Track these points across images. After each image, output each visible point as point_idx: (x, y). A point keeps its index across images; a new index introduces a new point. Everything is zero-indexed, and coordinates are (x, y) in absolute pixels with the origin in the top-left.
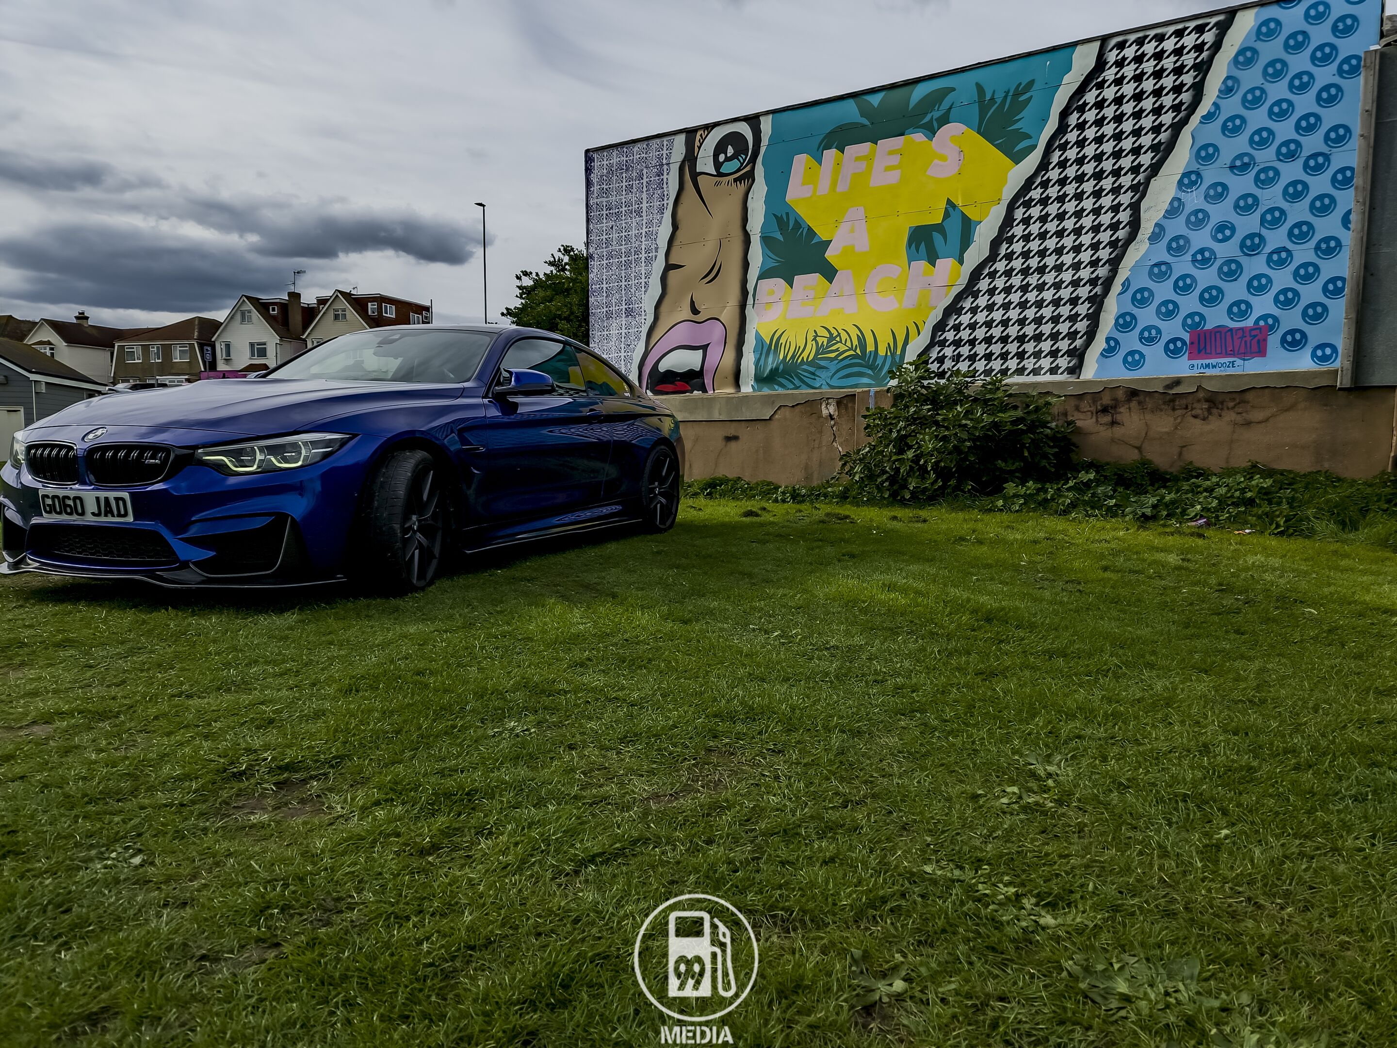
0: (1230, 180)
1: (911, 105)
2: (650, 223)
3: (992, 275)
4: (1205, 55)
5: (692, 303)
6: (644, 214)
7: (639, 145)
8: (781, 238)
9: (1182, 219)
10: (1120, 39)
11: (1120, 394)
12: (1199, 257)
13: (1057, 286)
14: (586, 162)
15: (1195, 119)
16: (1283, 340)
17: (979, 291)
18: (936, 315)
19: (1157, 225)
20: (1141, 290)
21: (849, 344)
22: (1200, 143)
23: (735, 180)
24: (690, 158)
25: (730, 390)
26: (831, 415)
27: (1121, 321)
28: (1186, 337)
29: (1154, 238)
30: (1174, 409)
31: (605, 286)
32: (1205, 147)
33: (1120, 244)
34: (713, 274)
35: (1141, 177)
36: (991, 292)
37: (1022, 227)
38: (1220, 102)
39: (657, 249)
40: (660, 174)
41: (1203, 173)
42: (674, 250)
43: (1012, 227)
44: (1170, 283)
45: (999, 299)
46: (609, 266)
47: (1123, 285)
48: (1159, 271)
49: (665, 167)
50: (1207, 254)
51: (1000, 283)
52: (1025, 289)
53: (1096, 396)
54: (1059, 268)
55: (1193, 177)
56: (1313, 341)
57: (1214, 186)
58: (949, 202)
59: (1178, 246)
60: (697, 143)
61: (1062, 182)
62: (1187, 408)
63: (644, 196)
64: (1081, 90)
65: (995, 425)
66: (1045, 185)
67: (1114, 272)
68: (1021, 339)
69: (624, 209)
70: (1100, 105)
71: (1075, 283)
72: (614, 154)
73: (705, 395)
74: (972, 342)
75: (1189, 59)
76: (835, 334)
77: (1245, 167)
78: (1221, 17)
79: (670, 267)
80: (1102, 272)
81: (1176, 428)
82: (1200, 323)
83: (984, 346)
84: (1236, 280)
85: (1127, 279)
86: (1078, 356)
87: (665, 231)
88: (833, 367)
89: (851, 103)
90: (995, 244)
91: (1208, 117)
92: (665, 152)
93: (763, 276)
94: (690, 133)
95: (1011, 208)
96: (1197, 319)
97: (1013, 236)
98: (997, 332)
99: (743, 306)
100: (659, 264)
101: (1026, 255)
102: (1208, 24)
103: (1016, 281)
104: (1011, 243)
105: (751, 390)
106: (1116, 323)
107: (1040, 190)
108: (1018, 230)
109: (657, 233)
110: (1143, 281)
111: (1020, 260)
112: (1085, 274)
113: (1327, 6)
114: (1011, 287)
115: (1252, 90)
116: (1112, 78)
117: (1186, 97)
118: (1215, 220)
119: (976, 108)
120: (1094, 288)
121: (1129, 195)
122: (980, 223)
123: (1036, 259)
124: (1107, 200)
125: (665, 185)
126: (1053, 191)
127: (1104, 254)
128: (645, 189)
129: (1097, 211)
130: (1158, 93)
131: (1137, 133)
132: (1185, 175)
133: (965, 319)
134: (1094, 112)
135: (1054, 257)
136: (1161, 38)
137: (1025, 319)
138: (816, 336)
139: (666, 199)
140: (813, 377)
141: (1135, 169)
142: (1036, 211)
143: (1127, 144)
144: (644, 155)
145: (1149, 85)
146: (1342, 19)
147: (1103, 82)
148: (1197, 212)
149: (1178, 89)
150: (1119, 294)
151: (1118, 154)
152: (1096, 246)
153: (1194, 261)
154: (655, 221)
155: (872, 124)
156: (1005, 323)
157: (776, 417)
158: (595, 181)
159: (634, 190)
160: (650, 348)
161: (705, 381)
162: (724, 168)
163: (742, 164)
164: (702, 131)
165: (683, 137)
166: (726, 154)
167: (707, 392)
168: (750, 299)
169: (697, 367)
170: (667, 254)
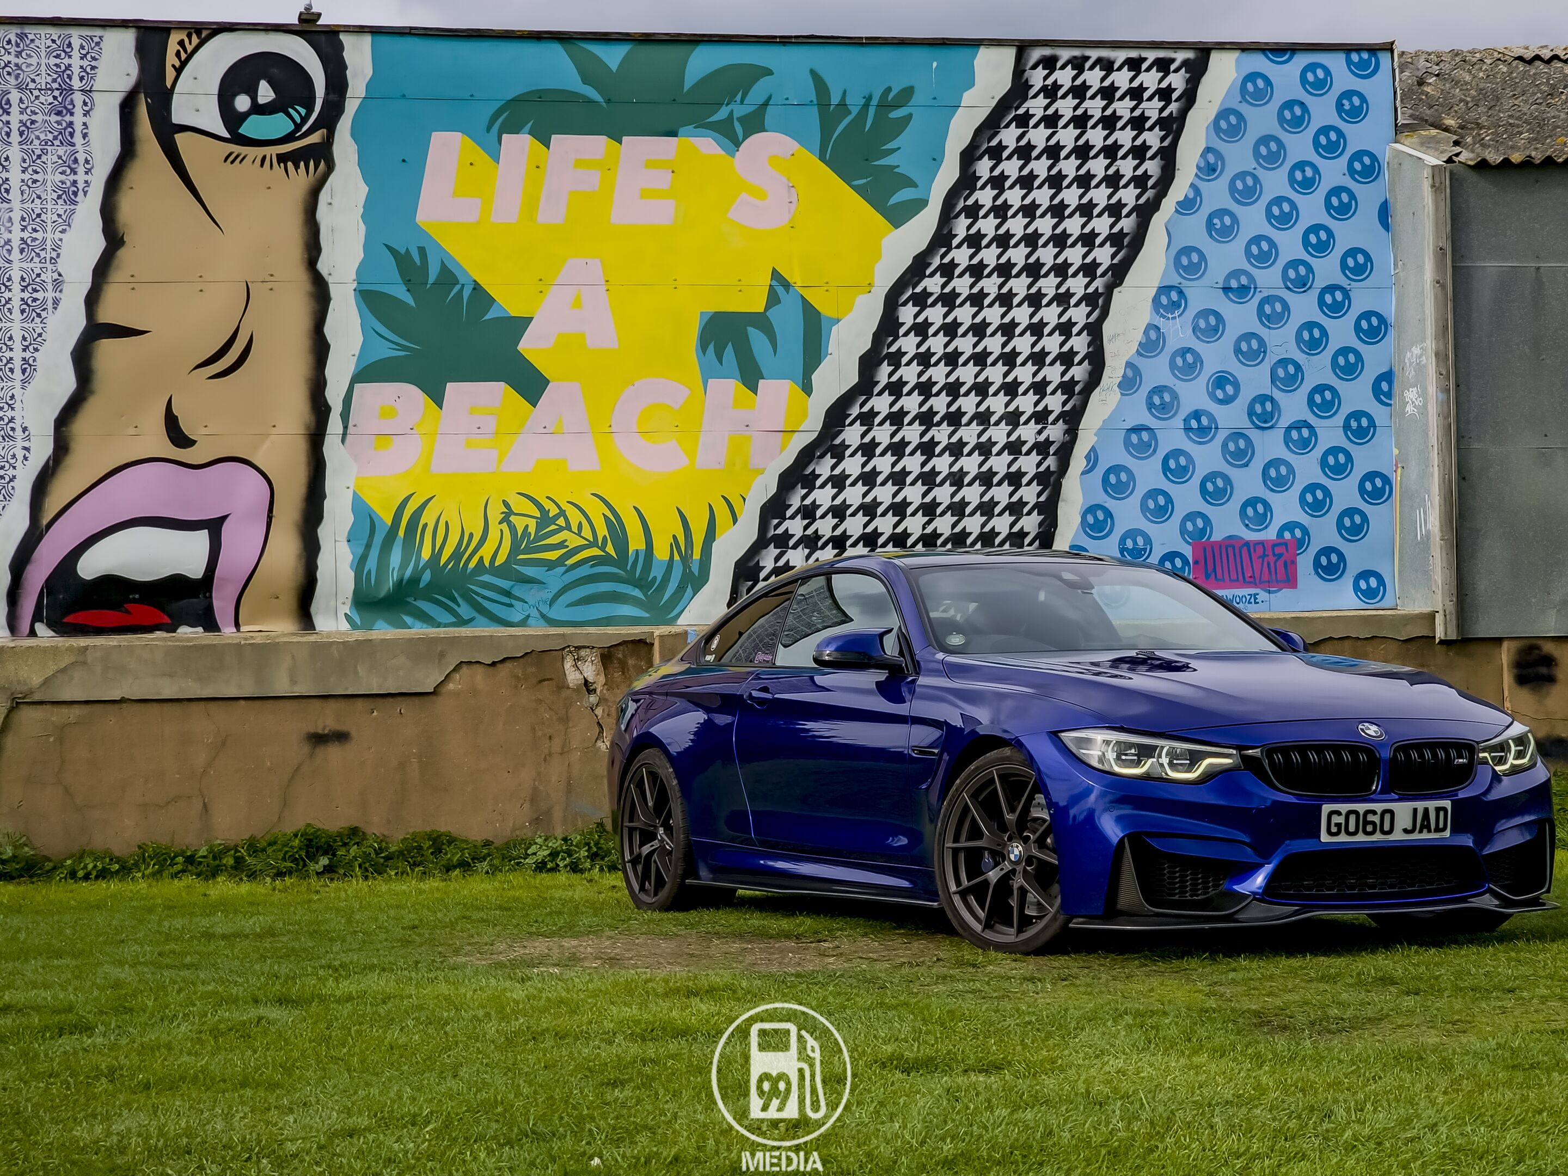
0: (1226, 307)
1: (689, 82)
2: (33, 220)
3: (868, 419)
4: (1174, 107)
6: (15, 195)
8: (409, 299)
9: (1164, 359)
10: (1047, 52)
12: (1194, 424)
13: (985, 449)
15: (1169, 205)
16: (1317, 564)
17: (845, 446)
18: (764, 487)
19: (1129, 364)
20: (1115, 469)
21: (587, 534)
22: (1177, 246)
23: (282, 158)
26: (587, 683)
27: (1090, 519)
28: (1188, 551)
29: (1128, 384)
32: (1187, 251)
33: (1077, 389)
35: (1099, 283)
36: (868, 450)
37: (913, 340)
38: (1202, 185)
39: (58, 284)
40: (63, 109)
41: (1187, 292)
43: (896, 338)
44: (1157, 461)
45: (883, 464)
47: (1088, 457)
48: (1140, 440)
49: (78, 98)
51: (882, 435)
52: (928, 449)
54: (983, 418)
55: (1174, 296)
56: (1354, 567)
57: (1205, 313)
58: (775, 274)
59: (1162, 402)
60: (171, 60)
61: (977, 271)
63: (15, 153)
64: (992, 124)
66: (948, 270)
67: (1072, 435)
68: (929, 542)
70: (1024, 153)
71: (1014, 448)
74: (839, 543)
75: (1152, 108)
76: (553, 510)
77: (1243, 291)
78: (1190, 55)
80: (1055, 433)
82: (1203, 531)
83: (861, 549)
84: (1246, 465)
85: (1093, 449)
87: (80, 246)
88: (555, 580)
89: (557, 51)
90: (869, 364)
91: (1186, 206)
92: (76, 61)
93: (364, 375)
95: (892, 302)
96: (1200, 523)
97: (900, 354)
98: (885, 525)
99: (316, 438)
100: (66, 322)
101: (925, 389)
102: (1173, 60)
103: (912, 434)
104: (897, 366)
105: (344, 626)
106: (1084, 521)
107: (938, 280)
108: (908, 344)
109: (56, 247)
110: (1116, 454)
111: (916, 398)
112: (1028, 433)
113: (1327, 72)
114: (903, 443)
115: (1242, 175)
116: (1039, 114)
117: (1152, 167)
118: (1210, 368)
119: (813, 114)
120: (1045, 459)
121: (1084, 309)
122: (838, 321)
123: (944, 399)
124: (1050, 315)
125: (78, 139)
126: (962, 285)
127: (1055, 402)
128: (15, 138)
129: (1037, 330)
130: (1111, 152)
131: (1086, 210)
132: (1164, 289)
133: (823, 497)
134: (1016, 163)
135: (973, 399)
136: (1108, 66)
137: (934, 504)
138: (508, 512)
139: (81, 170)
140: (506, 600)
141: (1089, 270)
142: (936, 315)
143: (1073, 226)
144: (11, 58)
145: (1096, 137)
146: (1348, 94)
147: (1027, 116)
148: (1184, 351)
149: (1139, 152)
150: (1083, 473)
151: (1060, 241)
152: (1040, 388)
153: (1188, 429)
154: (49, 217)
155: (608, 101)
156: (899, 509)
157: (451, 686)
160: (45, 522)
161: (216, 604)
162: (250, 128)
163: (298, 127)
164: (182, 35)
165: (128, 38)
166: (254, 98)
167: (218, 630)
168: (334, 424)
169: (196, 570)
170: (92, 300)
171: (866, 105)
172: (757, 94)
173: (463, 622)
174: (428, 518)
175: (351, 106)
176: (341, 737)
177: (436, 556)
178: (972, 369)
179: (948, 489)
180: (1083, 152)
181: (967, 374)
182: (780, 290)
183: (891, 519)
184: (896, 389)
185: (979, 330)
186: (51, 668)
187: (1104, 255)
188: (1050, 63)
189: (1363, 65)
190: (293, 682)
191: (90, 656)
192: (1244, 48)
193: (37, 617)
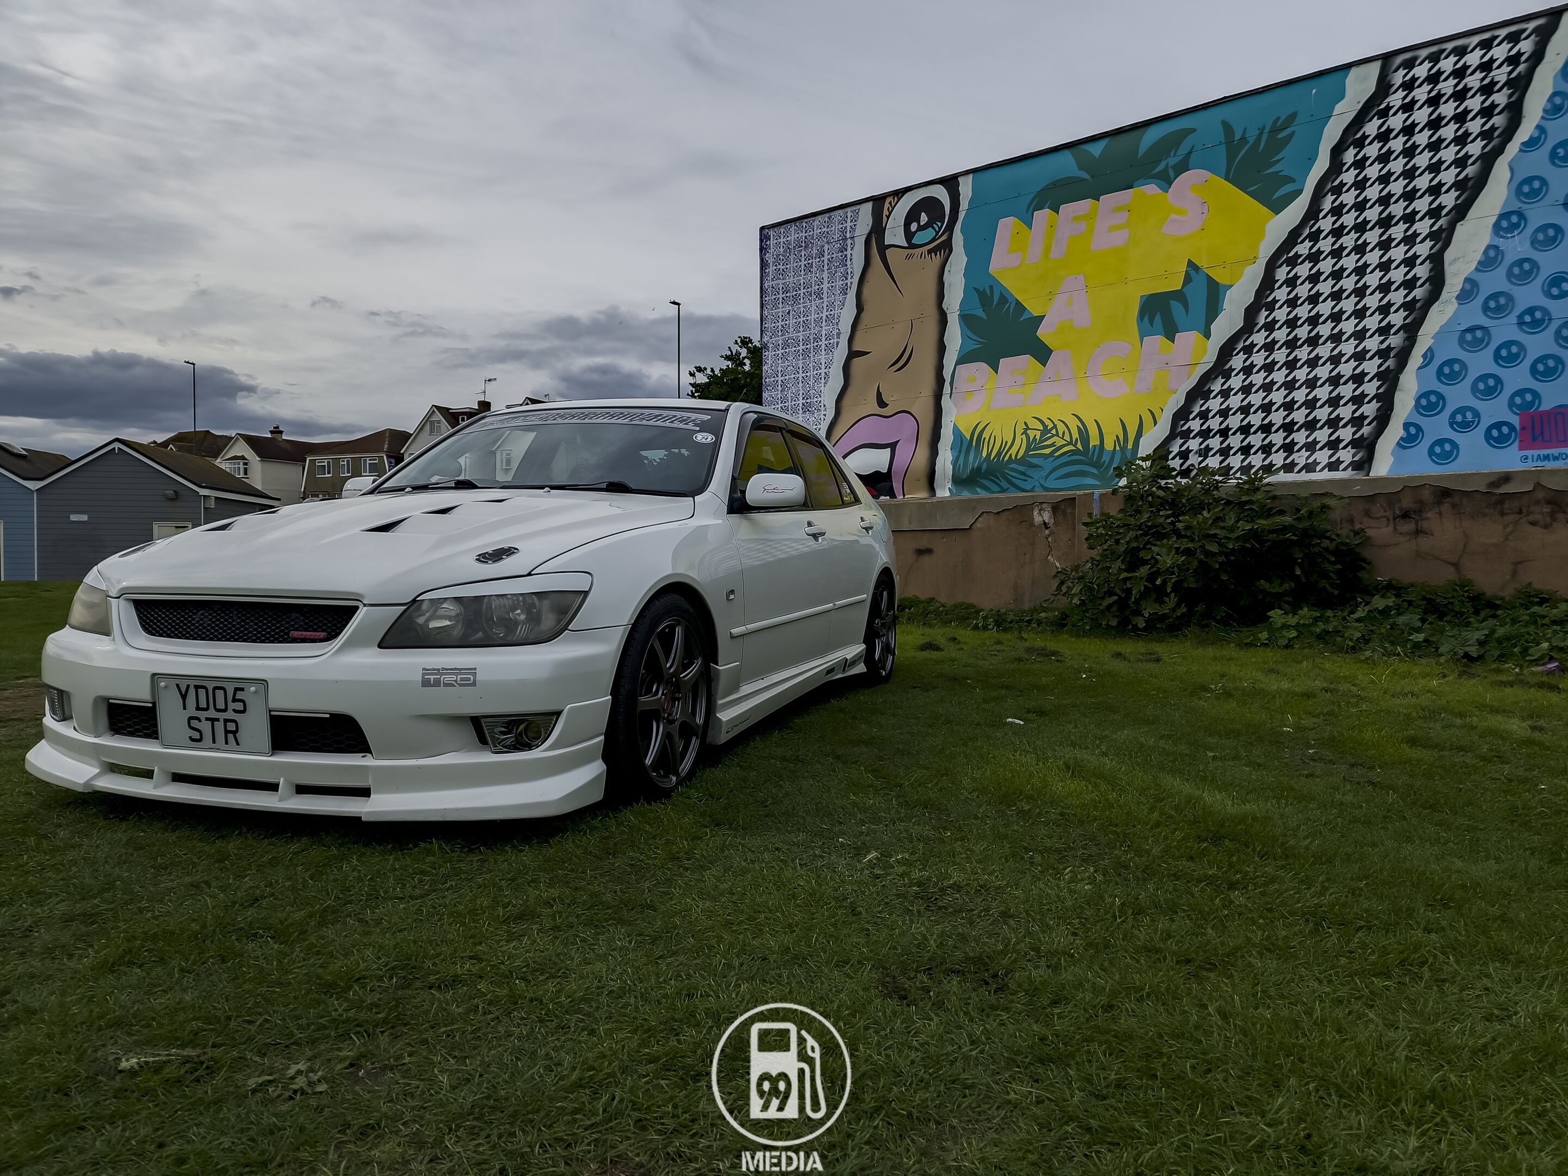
1: (1142, 151)
2: (831, 305)
3: (1248, 350)
4: (1522, 68)
5: (879, 395)
6: (825, 296)
7: (819, 218)
8: (983, 316)
9: (1501, 271)
10: (1409, 55)
11: (1426, 494)
12: (1528, 319)
14: (761, 241)
15: (1513, 147)
17: (1231, 370)
18: (1176, 401)
19: (1467, 280)
20: (1450, 362)
21: (1067, 437)
22: (1522, 175)
23: (930, 252)
24: (878, 230)
25: (922, 495)
26: (1045, 523)
27: (1424, 402)
28: (1515, 420)
29: (1464, 296)
30: (1502, 514)
31: (780, 379)
32: (1529, 180)
33: (1418, 305)
34: (902, 361)
35: (1442, 222)
36: (1248, 370)
37: (1285, 290)
38: (1546, 124)
39: (838, 335)
40: (843, 249)
41: (1527, 214)
42: (859, 334)
43: (1273, 290)
44: (1489, 352)
45: (1258, 379)
46: (784, 357)
47: (1424, 356)
48: (1473, 338)
49: (849, 242)
50: (1538, 315)
51: (1259, 359)
52: (1291, 365)
53: (1392, 498)
54: (1336, 338)
55: (1514, 219)
57: (1544, 228)
58: (1190, 264)
59: (1497, 305)
60: (886, 212)
61: (1338, 233)
62: (1520, 512)
63: (825, 275)
64: (1358, 121)
65: (1254, 535)
66: (1315, 237)
67: (1411, 340)
68: (1288, 428)
69: (802, 291)
70: (1384, 137)
72: (792, 230)
73: (894, 501)
74: (1224, 433)
75: (1501, 74)
76: (1051, 425)
78: (1543, 21)
79: (853, 354)
80: (1395, 340)
81: (1507, 539)
82: (1532, 403)
83: (1239, 437)
85: (1430, 349)
86: (1367, 447)
87: (848, 314)
88: (1048, 465)
89: (1067, 155)
90: (1251, 313)
91: (1531, 143)
92: (849, 224)
93: (961, 360)
94: (878, 201)
95: (1271, 266)
96: (1529, 397)
97: (1275, 301)
98: (1256, 419)
99: (938, 396)
100: (841, 353)
101: (1292, 324)
102: (1525, 30)
103: (1280, 356)
104: (1272, 310)
105: (947, 494)
106: (1417, 405)
108: (1281, 294)
109: (839, 316)
110: (1453, 351)
111: (1285, 331)
112: (1372, 343)
116: (1399, 104)
117: (1500, 120)
118: (1547, 272)
119: (1222, 151)
120: (1385, 361)
121: (1428, 244)
122: (1231, 286)
123: (1306, 328)
124: (1398, 253)
125: (849, 262)
126: (1325, 245)
127: (1397, 318)
128: (826, 267)
130: (1461, 118)
131: (1435, 167)
132: (1504, 216)
133: (1215, 404)
134: (1376, 146)
135: (1329, 325)
136: (1462, 51)
137: (1293, 402)
138: (1027, 429)
139: (849, 277)
140: (1024, 478)
141: (1435, 212)
142: (1303, 270)
143: (1423, 182)
144: (825, 229)
145: (1447, 109)
147: (1388, 109)
148: (1522, 262)
149: (1488, 112)
150: (1419, 368)
151: (1410, 196)
152: (1385, 309)
153: (1521, 323)
155: (1093, 177)
156: (1267, 408)
157: (978, 525)
158: (771, 261)
159: (814, 269)
161: (894, 484)
162: (917, 238)
163: (937, 233)
164: (892, 198)
165: (869, 206)
166: (919, 222)
167: (895, 497)
168: (947, 388)
169: (884, 468)
170: (851, 340)
171: (1261, 134)
172: (1183, 149)
174: (986, 435)
175: (962, 215)
180: (1435, 123)
183: (1260, 415)
188: (1410, 63)
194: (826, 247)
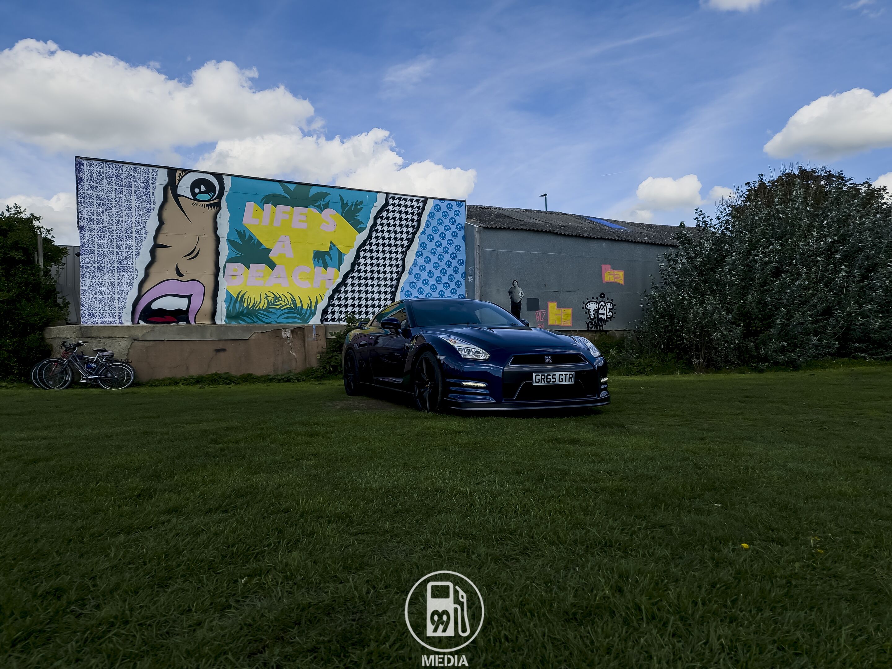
0: (431, 256)
1: (311, 195)
2: (138, 216)
3: (353, 278)
4: (420, 211)
6: (133, 209)
7: (127, 166)
8: (241, 242)
9: (418, 267)
10: (393, 195)
13: (379, 286)
14: (76, 165)
15: (419, 232)
17: (347, 284)
18: (329, 293)
19: (410, 268)
20: (408, 291)
21: (286, 302)
22: (421, 241)
23: (207, 205)
26: (288, 338)
29: (410, 272)
32: (423, 243)
33: (399, 273)
35: (404, 249)
36: (353, 285)
37: (363, 260)
38: (426, 229)
39: (146, 233)
40: (147, 188)
41: (423, 252)
43: (359, 259)
44: (416, 290)
45: (356, 288)
47: (402, 288)
48: (413, 285)
49: (151, 185)
50: (426, 281)
51: (356, 281)
54: (379, 279)
55: (420, 253)
57: (427, 257)
58: (331, 243)
59: (417, 276)
61: (377, 245)
63: (133, 198)
64: (380, 211)
66: (371, 244)
67: (398, 283)
70: (388, 218)
71: (386, 286)
72: (103, 165)
75: (415, 211)
76: (278, 296)
77: (435, 253)
78: (423, 199)
80: (394, 283)
83: (351, 308)
84: (435, 292)
85: (403, 286)
88: (279, 313)
89: (279, 185)
90: (353, 265)
91: (423, 233)
92: (150, 176)
93: (229, 261)
95: (358, 251)
97: (360, 263)
101: (366, 271)
102: (420, 200)
104: (359, 266)
105: (224, 323)
107: (369, 246)
108: (362, 261)
109: (145, 223)
110: (408, 288)
111: (364, 273)
112: (389, 282)
113: (452, 206)
114: (361, 284)
115: (434, 227)
116: (391, 210)
117: (415, 224)
118: (428, 270)
119: (340, 205)
120: (392, 288)
121: (401, 255)
122: (346, 255)
123: (370, 274)
124: (394, 256)
125: (151, 196)
126: (374, 248)
127: (394, 276)
128: (133, 194)
129: (391, 259)
130: (407, 219)
131: (401, 232)
132: (418, 252)
133: (343, 295)
134: (386, 220)
135: (376, 274)
136: (406, 200)
137: (368, 298)
138: (267, 296)
139: (152, 204)
140: (266, 317)
141: (402, 246)
142: (368, 254)
143: (399, 236)
144: (131, 173)
145: (403, 216)
146: (456, 211)
147: (388, 210)
148: (422, 266)
149: (413, 220)
150: (401, 292)
151: (396, 239)
152: (391, 272)
153: (423, 283)
154: (143, 216)
155: (291, 198)
156: (360, 299)
157: (253, 338)
158: (85, 178)
159: (124, 193)
160: (142, 294)
161: (189, 316)
162: (199, 197)
163: (212, 198)
164: (180, 172)
165: (166, 171)
166: (200, 189)
167: (190, 323)
168: (221, 272)
169: (184, 308)
170: (155, 238)
171: (352, 204)
172: (327, 199)
173: (254, 322)
174: (246, 296)
175: (226, 194)
176: (224, 350)
177: (248, 306)
178: (376, 267)
179: (371, 295)
180: (401, 219)
181: (375, 268)
182: (332, 246)
183: (358, 301)
184: (359, 271)
185: (378, 258)
186: (145, 332)
187: (405, 243)
188: (393, 198)
189: (459, 204)
190: (211, 336)
191: (155, 329)
192: (435, 198)
193: (140, 319)
194: (133, 183)
